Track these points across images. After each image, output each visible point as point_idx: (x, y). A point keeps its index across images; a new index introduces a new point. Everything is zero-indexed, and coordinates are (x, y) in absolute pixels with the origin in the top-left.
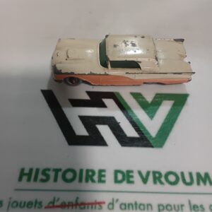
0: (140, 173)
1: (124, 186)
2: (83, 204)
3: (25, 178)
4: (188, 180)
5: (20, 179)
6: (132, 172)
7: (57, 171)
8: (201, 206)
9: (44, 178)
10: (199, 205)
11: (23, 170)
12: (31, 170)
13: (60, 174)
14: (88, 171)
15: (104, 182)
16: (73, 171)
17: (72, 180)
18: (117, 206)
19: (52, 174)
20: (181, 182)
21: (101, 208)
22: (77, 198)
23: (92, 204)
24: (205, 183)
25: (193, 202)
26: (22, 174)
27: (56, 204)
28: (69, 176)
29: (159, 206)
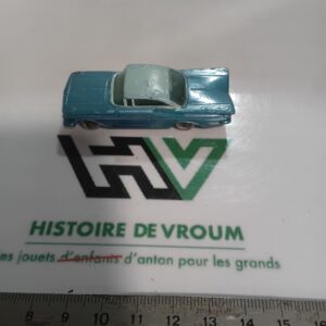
0: (163, 227)
1: (145, 240)
2: (98, 257)
3: (37, 231)
4: (216, 234)
5: (32, 232)
6: (155, 225)
7: (72, 224)
8: (227, 261)
9: (58, 231)
10: (224, 259)
11: (35, 223)
12: (44, 223)
13: (75, 228)
14: (106, 224)
15: (123, 235)
16: (90, 225)
17: (87, 234)
18: (134, 260)
19: (67, 228)
20: (207, 236)
21: (117, 262)
22: (93, 252)
23: (108, 258)
24: (234, 238)
25: (218, 257)
26: (34, 226)
27: (70, 257)
28: (85, 229)
29: (180, 260)
